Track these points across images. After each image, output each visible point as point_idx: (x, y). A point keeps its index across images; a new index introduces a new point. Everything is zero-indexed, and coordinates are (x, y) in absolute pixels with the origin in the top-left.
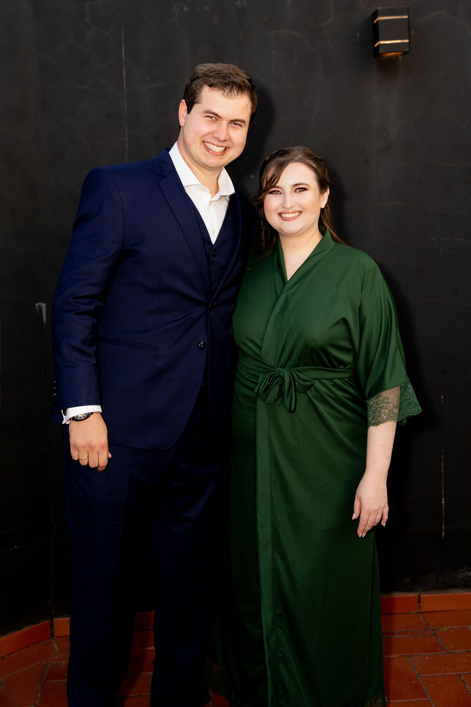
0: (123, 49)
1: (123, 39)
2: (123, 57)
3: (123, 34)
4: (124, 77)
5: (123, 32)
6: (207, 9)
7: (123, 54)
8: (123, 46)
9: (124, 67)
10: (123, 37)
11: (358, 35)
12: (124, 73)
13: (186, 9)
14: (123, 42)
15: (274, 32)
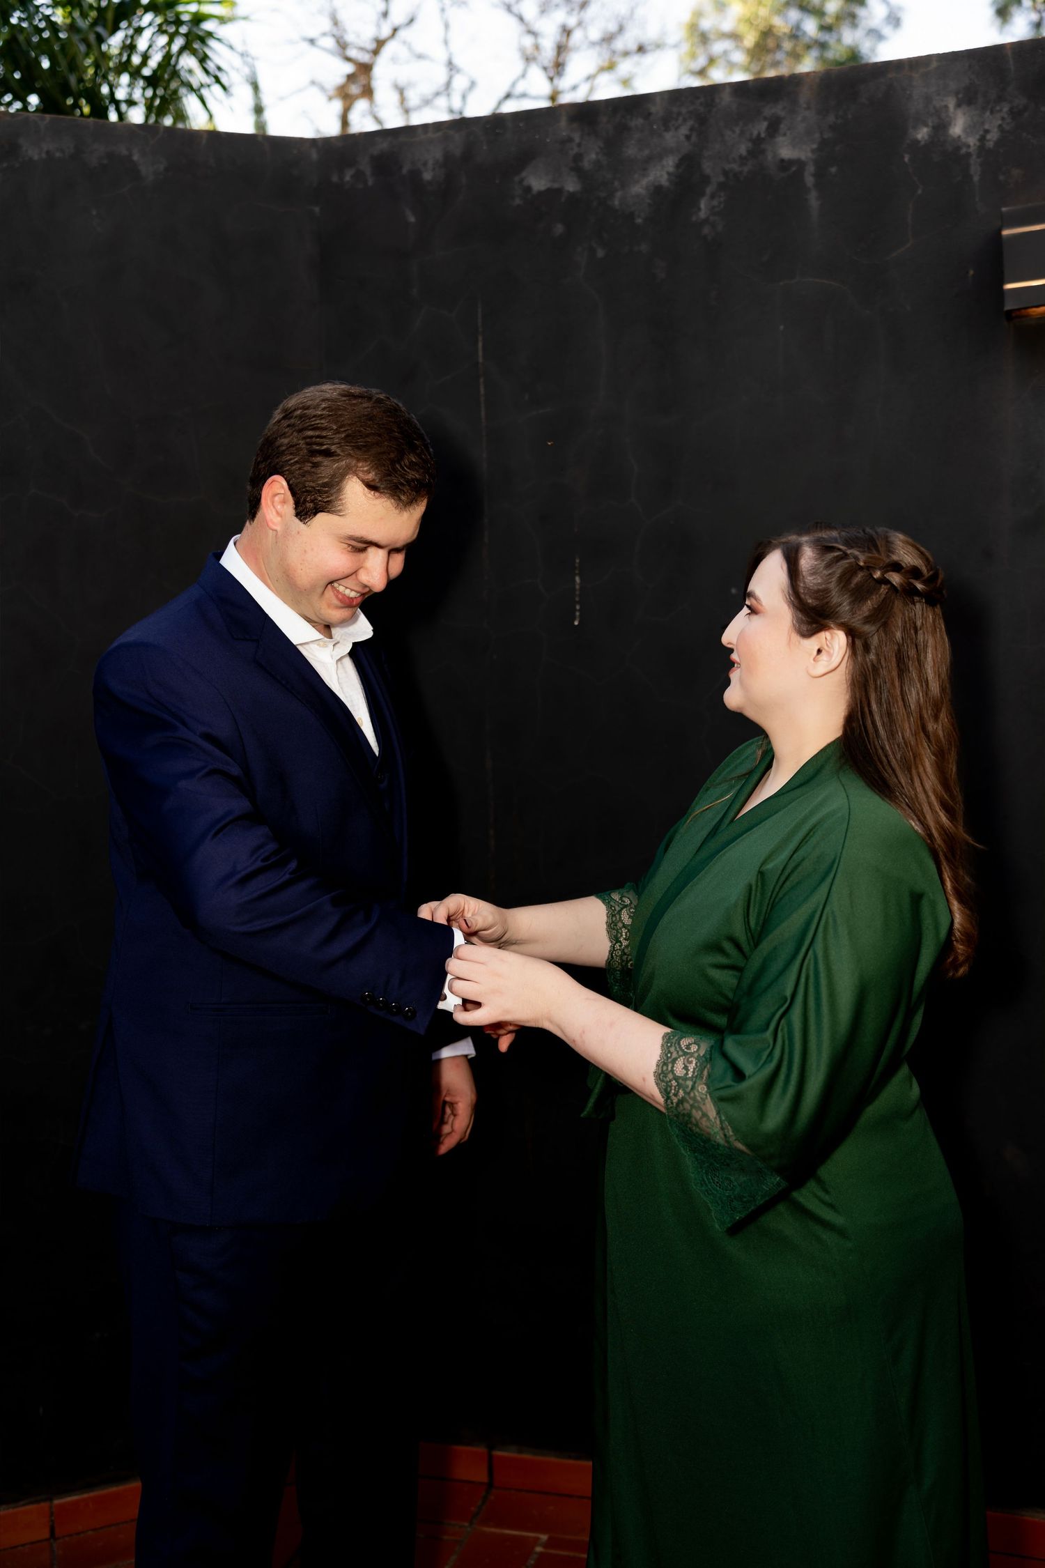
0: (480, 345)
1: (480, 324)
2: (481, 360)
3: (480, 315)
4: (482, 399)
5: (480, 310)
6: (644, 247)
7: (480, 353)
8: (480, 338)
9: (482, 380)
10: (480, 321)
11: (971, 272)
12: (482, 391)
13: (600, 253)
14: (480, 330)
15: (781, 283)
